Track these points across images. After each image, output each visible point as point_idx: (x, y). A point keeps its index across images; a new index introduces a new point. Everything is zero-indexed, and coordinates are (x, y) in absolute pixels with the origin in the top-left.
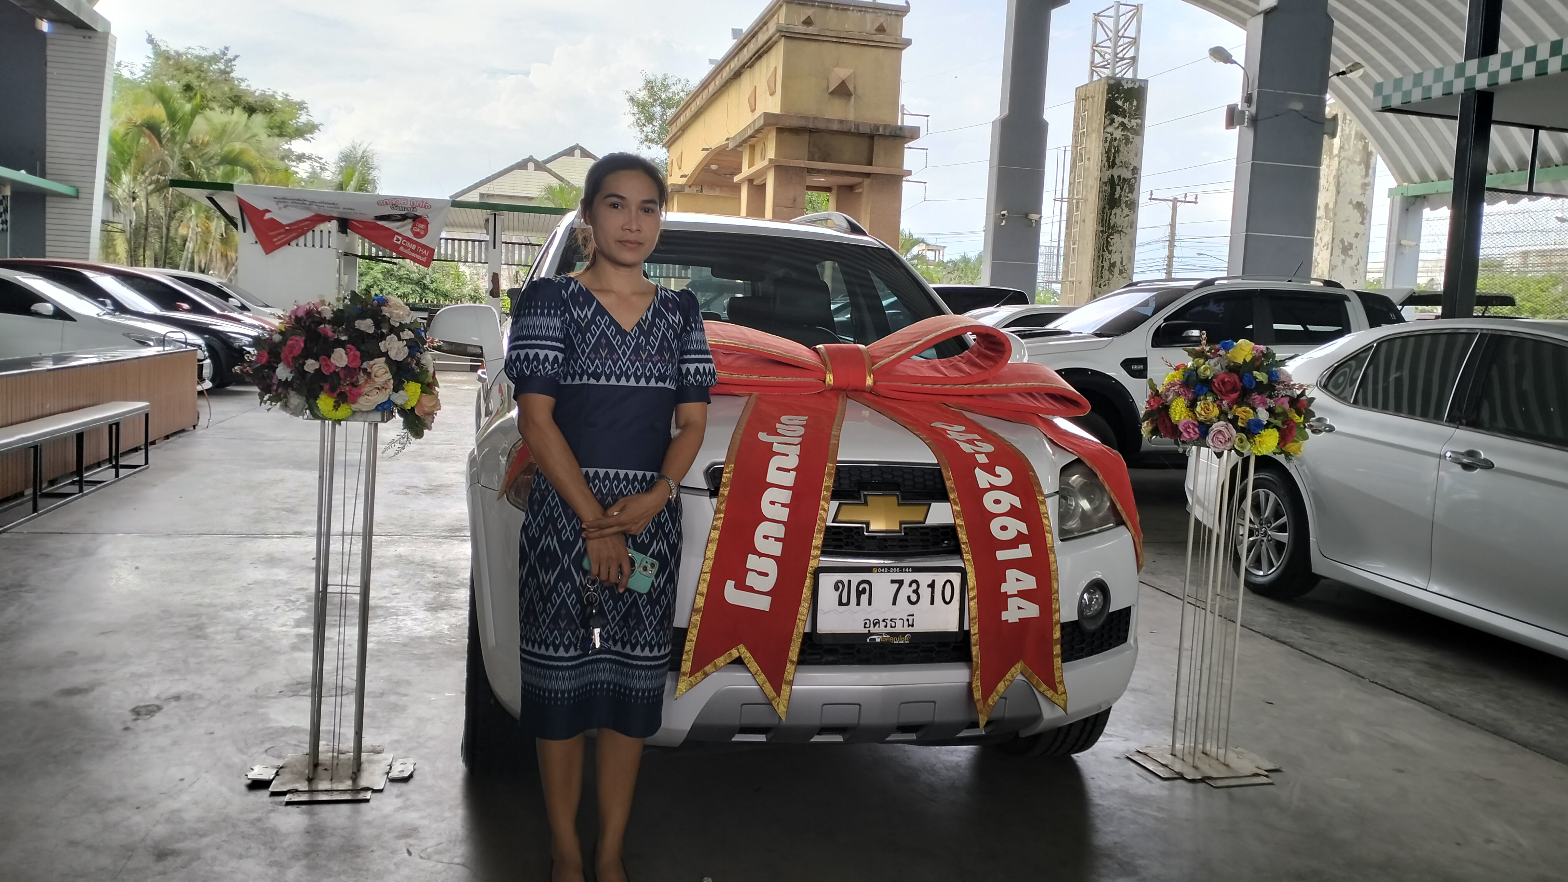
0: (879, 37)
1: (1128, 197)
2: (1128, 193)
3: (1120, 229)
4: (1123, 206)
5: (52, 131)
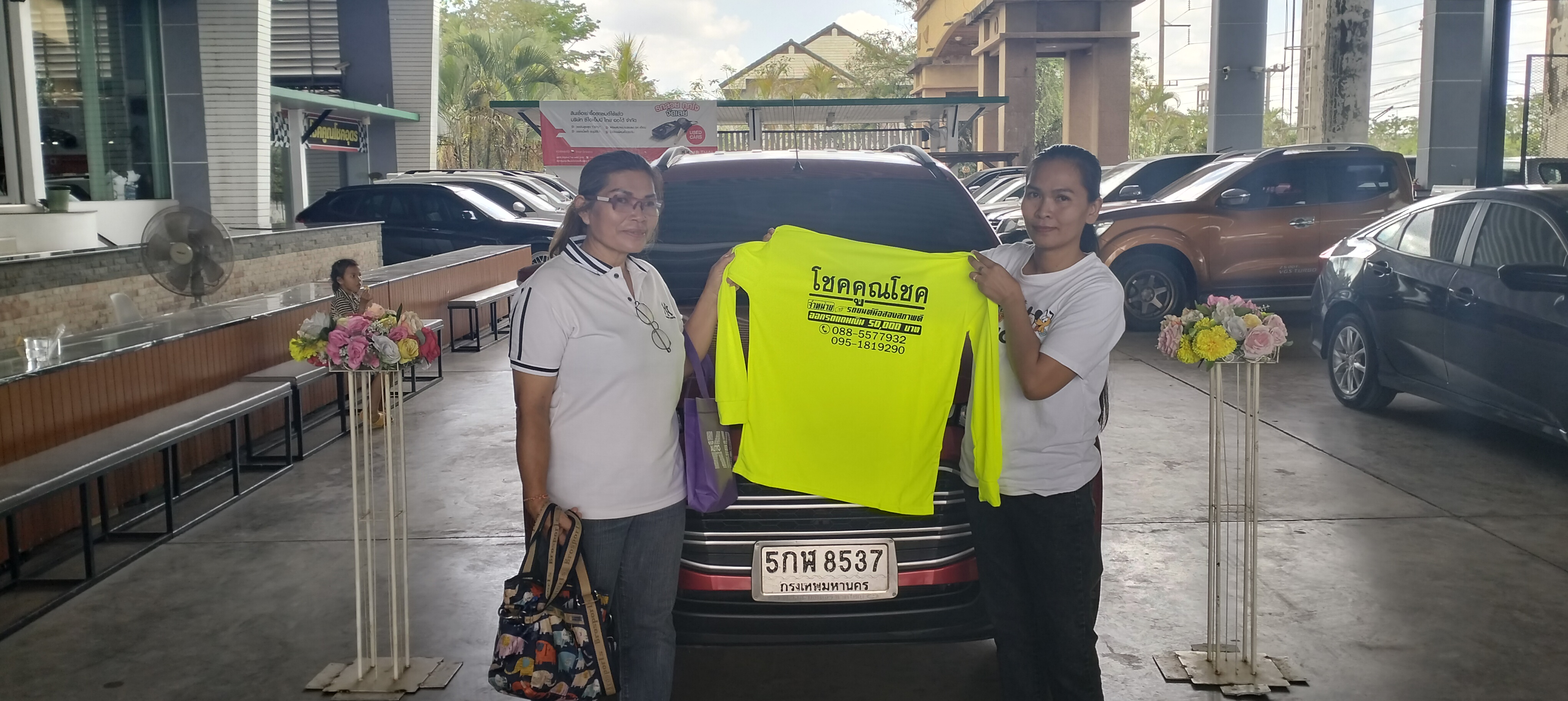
1: (1360, 40)
2: (1361, 36)
3: (1352, 73)
4: (1356, 50)
5: (397, 68)
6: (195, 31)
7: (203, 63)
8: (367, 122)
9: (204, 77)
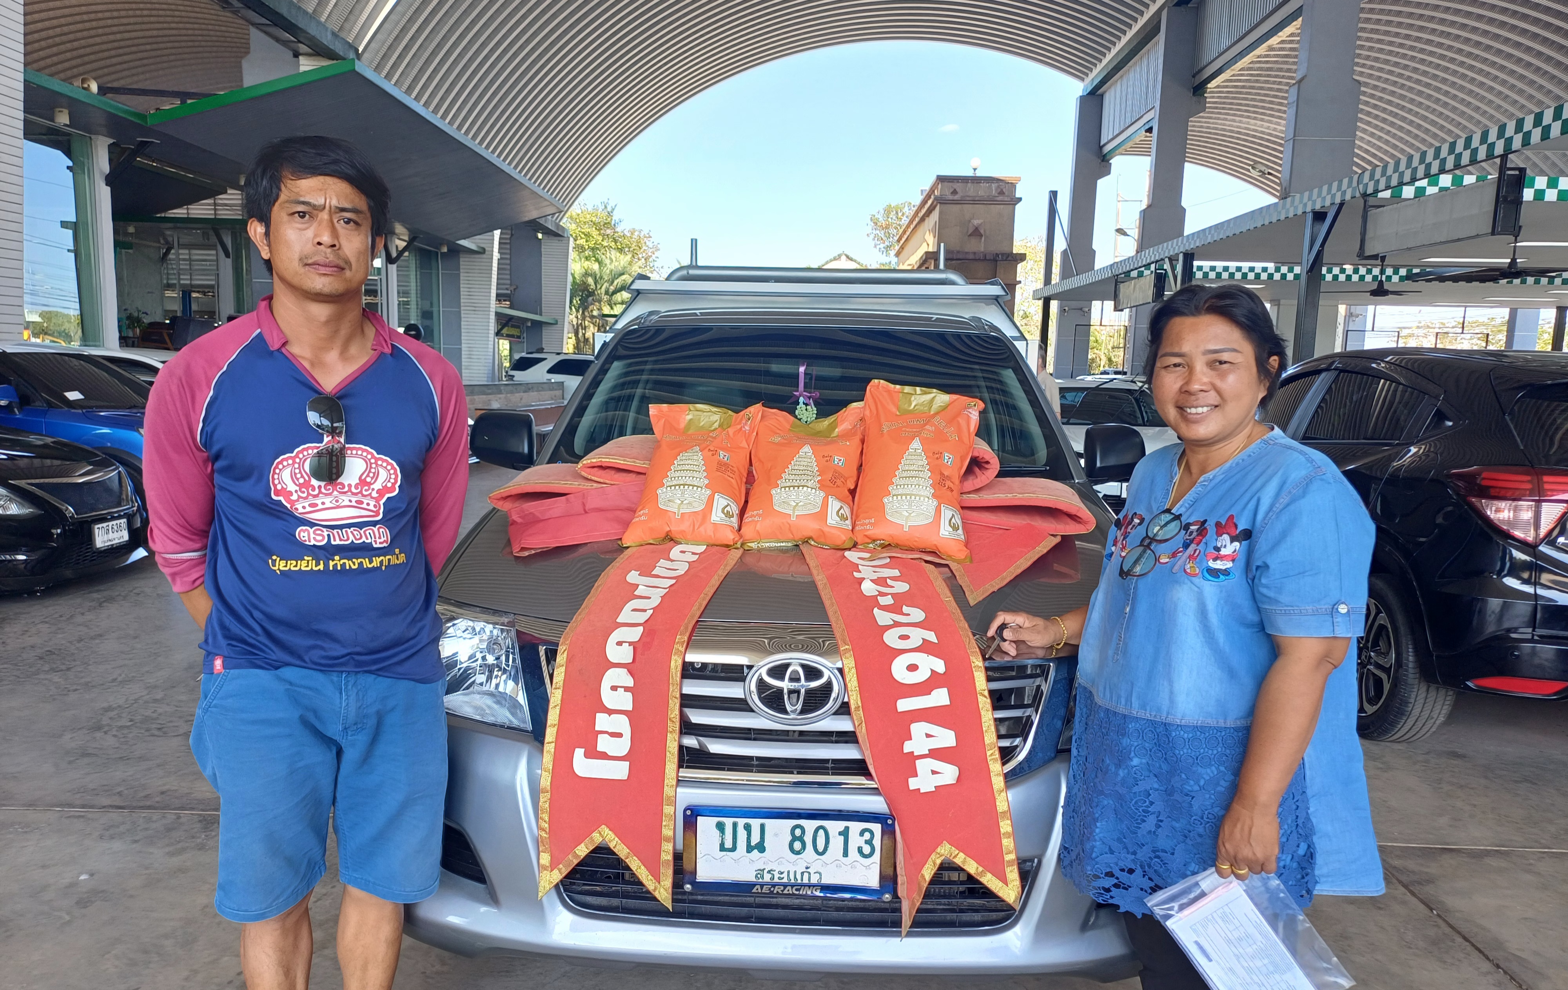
0: (1000, 198)
5: (544, 290)
6: (459, 275)
7: (462, 293)
8: (529, 324)
9: (462, 301)
